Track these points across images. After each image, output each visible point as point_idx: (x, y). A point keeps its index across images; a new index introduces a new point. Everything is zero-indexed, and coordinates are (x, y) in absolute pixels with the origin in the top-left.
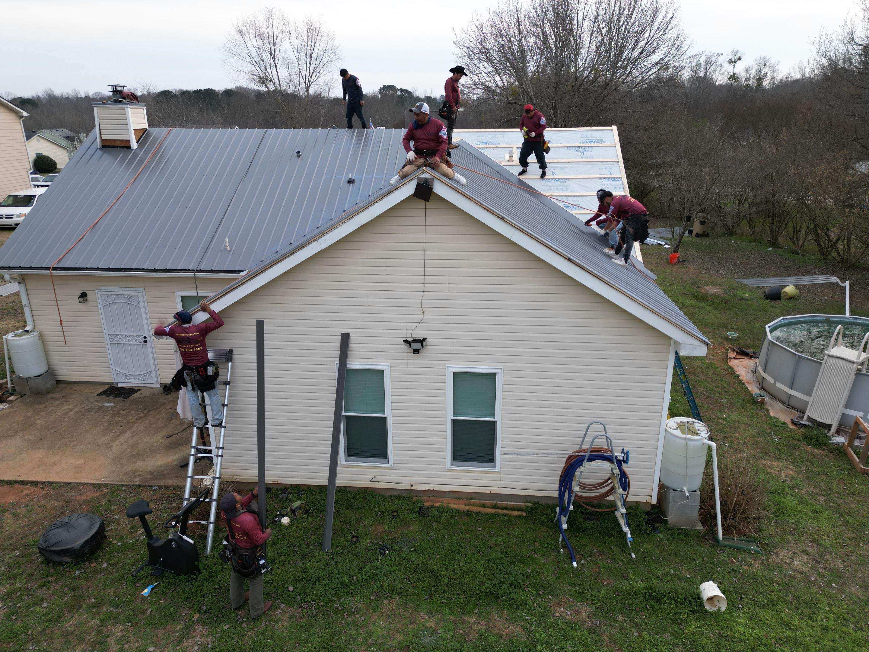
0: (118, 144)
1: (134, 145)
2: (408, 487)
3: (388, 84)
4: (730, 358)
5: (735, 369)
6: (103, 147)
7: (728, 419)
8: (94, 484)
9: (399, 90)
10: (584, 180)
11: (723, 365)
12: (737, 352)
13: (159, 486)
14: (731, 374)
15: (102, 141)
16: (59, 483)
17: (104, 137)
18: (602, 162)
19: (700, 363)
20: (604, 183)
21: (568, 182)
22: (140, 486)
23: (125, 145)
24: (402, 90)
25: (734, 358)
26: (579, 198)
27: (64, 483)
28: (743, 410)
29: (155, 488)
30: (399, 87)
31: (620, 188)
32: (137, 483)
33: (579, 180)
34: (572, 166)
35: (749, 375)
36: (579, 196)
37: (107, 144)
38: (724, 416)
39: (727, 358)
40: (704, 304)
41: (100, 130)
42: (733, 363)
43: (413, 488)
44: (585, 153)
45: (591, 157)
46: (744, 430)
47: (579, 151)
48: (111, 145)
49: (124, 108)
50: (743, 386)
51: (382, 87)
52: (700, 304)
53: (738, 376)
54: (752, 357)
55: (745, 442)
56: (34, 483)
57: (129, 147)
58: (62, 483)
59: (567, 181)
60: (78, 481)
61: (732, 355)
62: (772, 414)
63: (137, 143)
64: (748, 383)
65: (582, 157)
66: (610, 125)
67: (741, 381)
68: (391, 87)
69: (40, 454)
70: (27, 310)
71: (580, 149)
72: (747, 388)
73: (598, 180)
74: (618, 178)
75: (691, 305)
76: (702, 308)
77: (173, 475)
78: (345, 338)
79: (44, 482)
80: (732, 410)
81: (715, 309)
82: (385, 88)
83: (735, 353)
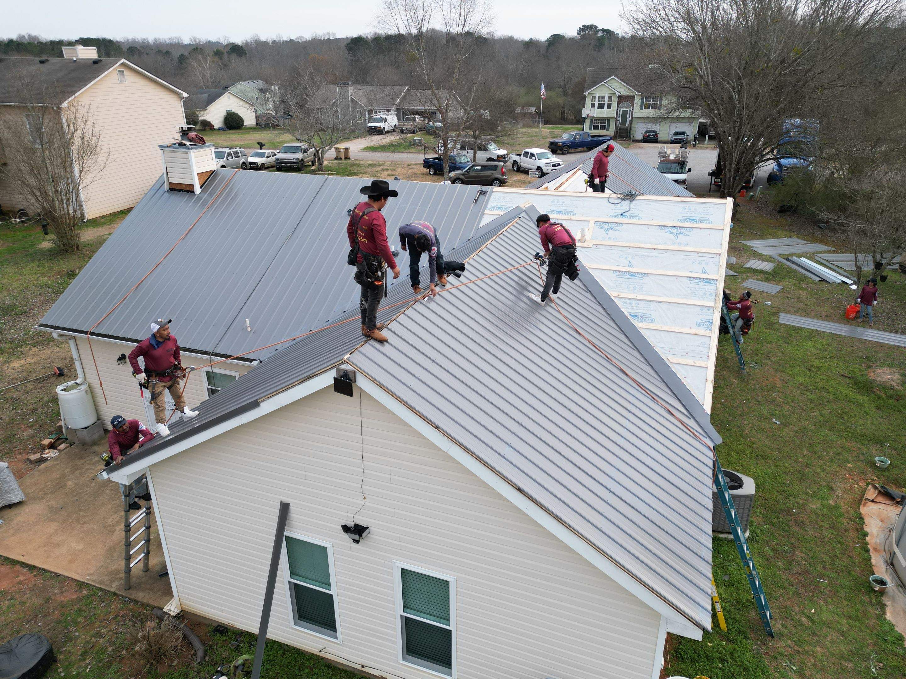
0: (183, 188)
1: (198, 190)
2: (359, 667)
3: (587, 23)
4: (866, 499)
5: (867, 520)
6: (171, 189)
7: (815, 618)
8: (79, 581)
9: (600, 30)
10: (667, 278)
11: (852, 511)
12: (880, 492)
13: (130, 599)
14: (857, 529)
15: (170, 184)
16: (51, 572)
17: (172, 180)
18: (698, 253)
19: (819, 506)
20: (691, 286)
21: (646, 279)
22: (115, 594)
23: (188, 190)
24: (604, 30)
25: (873, 501)
26: (653, 305)
27: (55, 573)
28: (846, 603)
29: (127, 599)
30: (600, 27)
31: (711, 295)
32: (113, 590)
33: (661, 277)
34: (656, 255)
35: (882, 536)
36: (653, 301)
37: (174, 187)
38: (813, 611)
39: (860, 500)
40: (865, 398)
41: (167, 173)
42: (868, 510)
43: (363, 669)
44: (680, 236)
45: (686, 244)
46: (833, 642)
47: (673, 233)
48: (178, 188)
49: (187, 153)
50: (866, 555)
51: (581, 27)
52: (860, 398)
53: (865, 535)
54: (898, 503)
55: (824, 666)
56: (31, 568)
57: (193, 192)
58: (54, 573)
59: (645, 277)
60: (66, 574)
61: (871, 494)
62: (889, 616)
63: (201, 187)
64: (875, 549)
65: (674, 243)
66: (723, 196)
67: (867, 544)
68: (591, 27)
69: (52, 527)
70: (77, 365)
71: (675, 231)
72: (869, 559)
73: (685, 280)
74: (713, 280)
75: (846, 396)
76: (858, 404)
77: (148, 586)
78: (285, 508)
79: (40, 568)
80: (830, 600)
81: (878, 408)
82: (585, 27)
83: (877, 492)
